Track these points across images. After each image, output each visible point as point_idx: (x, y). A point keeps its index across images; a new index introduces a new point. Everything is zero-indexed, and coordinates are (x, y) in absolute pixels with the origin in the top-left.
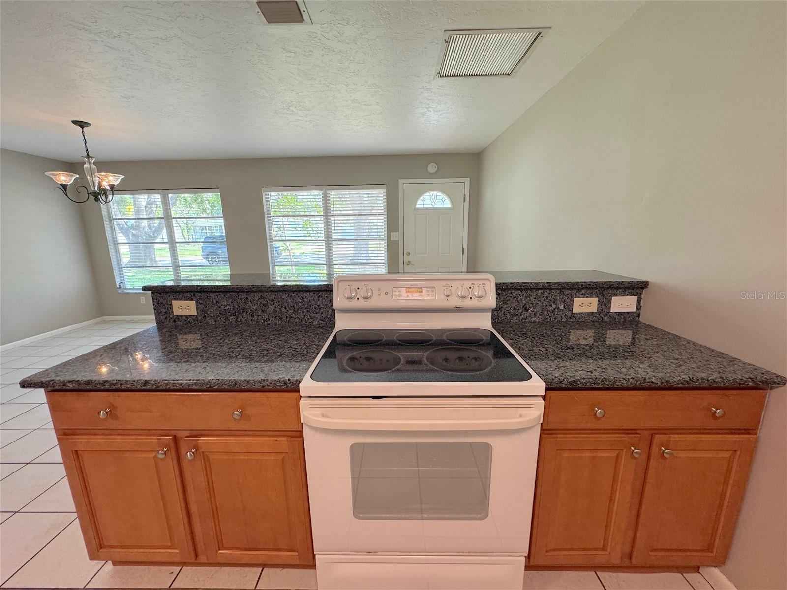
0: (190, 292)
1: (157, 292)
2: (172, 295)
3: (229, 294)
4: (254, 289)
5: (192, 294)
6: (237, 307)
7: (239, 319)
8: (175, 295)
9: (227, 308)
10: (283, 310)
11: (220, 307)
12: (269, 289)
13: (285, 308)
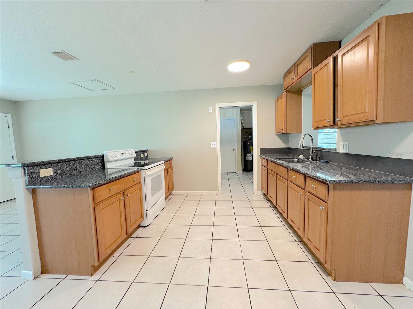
0: (49, 164)
1: (31, 166)
2: (40, 167)
3: (67, 163)
4: (79, 159)
5: (50, 165)
6: (70, 168)
7: (71, 173)
8: (41, 167)
9: (66, 169)
10: (87, 166)
11: (63, 169)
12: (84, 158)
13: (88, 166)
